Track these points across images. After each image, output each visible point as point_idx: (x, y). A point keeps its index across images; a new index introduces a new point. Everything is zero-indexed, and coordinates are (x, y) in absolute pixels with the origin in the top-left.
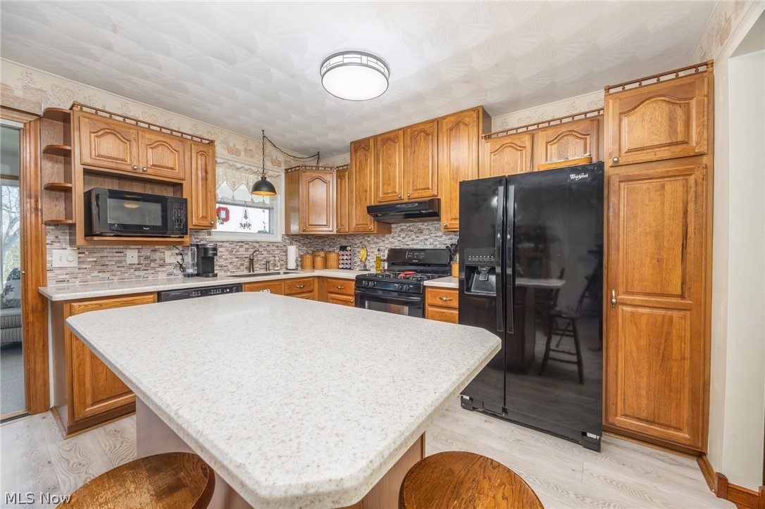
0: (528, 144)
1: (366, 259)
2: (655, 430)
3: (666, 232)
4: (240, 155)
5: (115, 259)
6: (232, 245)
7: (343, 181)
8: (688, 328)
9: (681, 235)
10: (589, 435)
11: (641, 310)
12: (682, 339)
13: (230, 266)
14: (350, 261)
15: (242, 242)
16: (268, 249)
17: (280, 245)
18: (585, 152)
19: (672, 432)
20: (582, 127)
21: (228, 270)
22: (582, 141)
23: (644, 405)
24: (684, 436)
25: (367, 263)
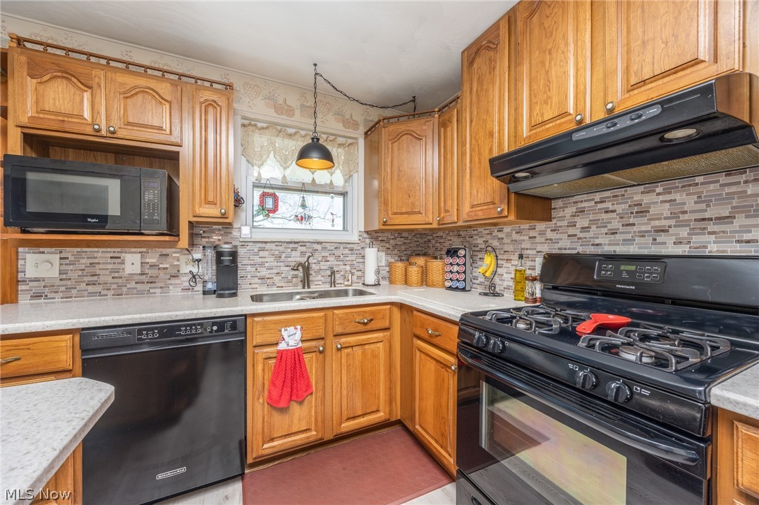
1: (495, 273)
4: (293, 115)
5: (110, 267)
6: (280, 248)
7: (449, 129)
13: (277, 279)
14: (463, 276)
15: (296, 243)
16: (337, 253)
17: (355, 247)
21: (274, 284)
25: (497, 280)
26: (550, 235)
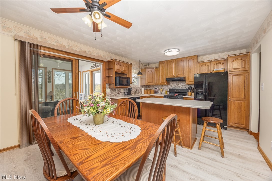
0: (209, 65)
2: (238, 125)
3: (241, 85)
8: (245, 104)
9: (244, 86)
10: (225, 126)
11: (235, 101)
12: (244, 107)
14: (158, 92)
17: (140, 88)
18: (223, 68)
19: (242, 125)
20: (222, 62)
22: (222, 65)
23: (236, 120)
24: (244, 126)
26: (169, 86)
